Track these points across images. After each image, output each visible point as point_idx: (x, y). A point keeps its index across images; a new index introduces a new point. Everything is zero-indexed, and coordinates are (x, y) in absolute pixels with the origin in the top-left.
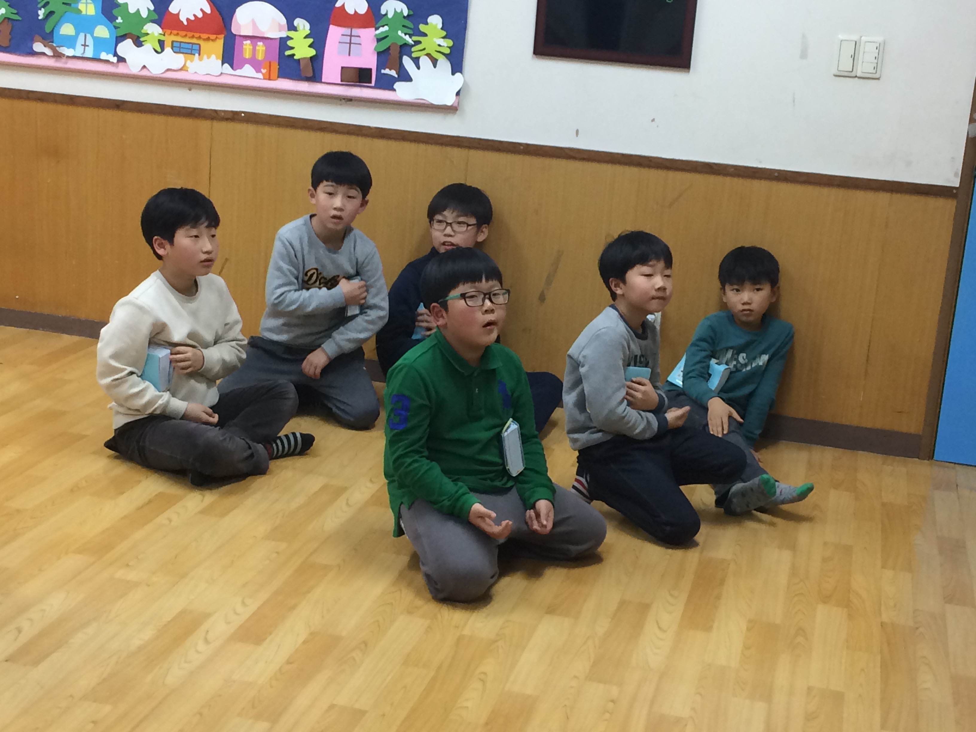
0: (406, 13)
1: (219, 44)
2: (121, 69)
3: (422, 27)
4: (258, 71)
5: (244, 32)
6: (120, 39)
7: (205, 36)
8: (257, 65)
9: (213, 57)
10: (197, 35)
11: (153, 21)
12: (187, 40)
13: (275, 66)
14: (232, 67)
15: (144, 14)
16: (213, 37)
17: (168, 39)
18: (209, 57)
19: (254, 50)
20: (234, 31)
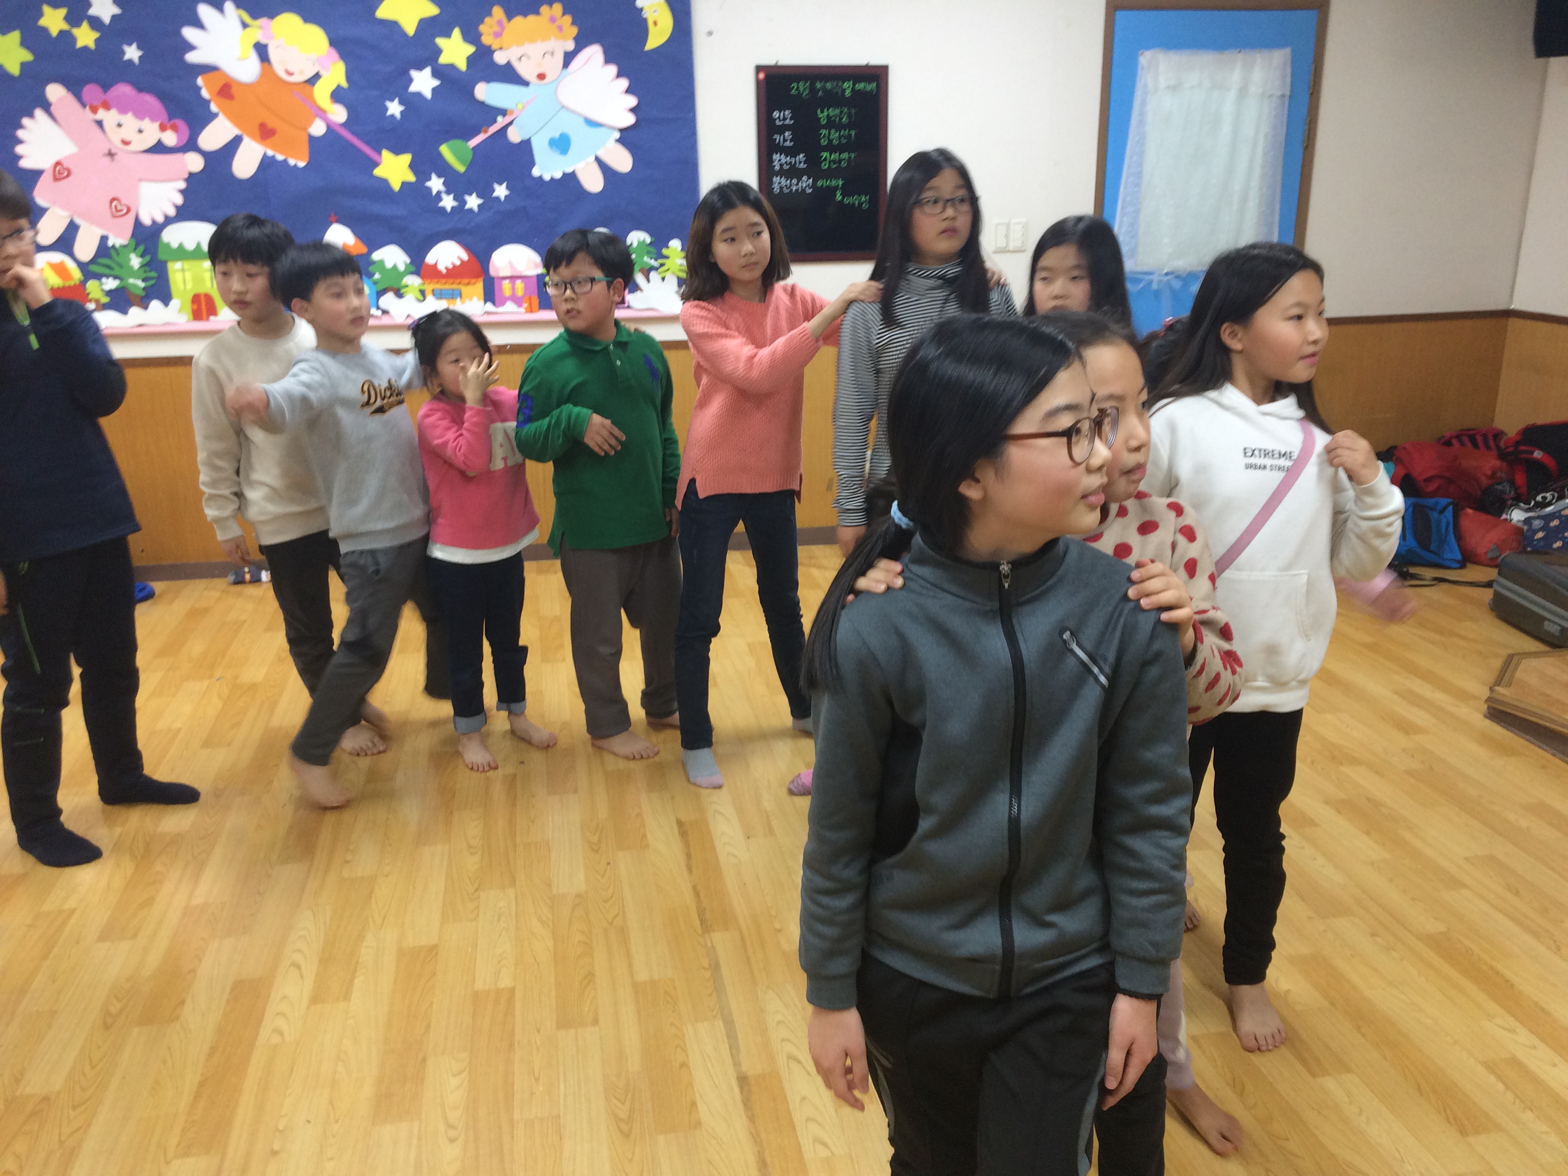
0: (648, 240)
1: (479, 287)
2: (386, 320)
3: (665, 251)
4: (520, 305)
5: (502, 274)
6: (381, 293)
7: (466, 281)
8: (518, 302)
9: (475, 299)
10: (458, 281)
11: (412, 273)
12: (447, 286)
13: (535, 301)
14: (494, 303)
15: (402, 268)
16: (473, 281)
17: (428, 288)
18: (471, 299)
19: (513, 289)
20: (492, 272)
